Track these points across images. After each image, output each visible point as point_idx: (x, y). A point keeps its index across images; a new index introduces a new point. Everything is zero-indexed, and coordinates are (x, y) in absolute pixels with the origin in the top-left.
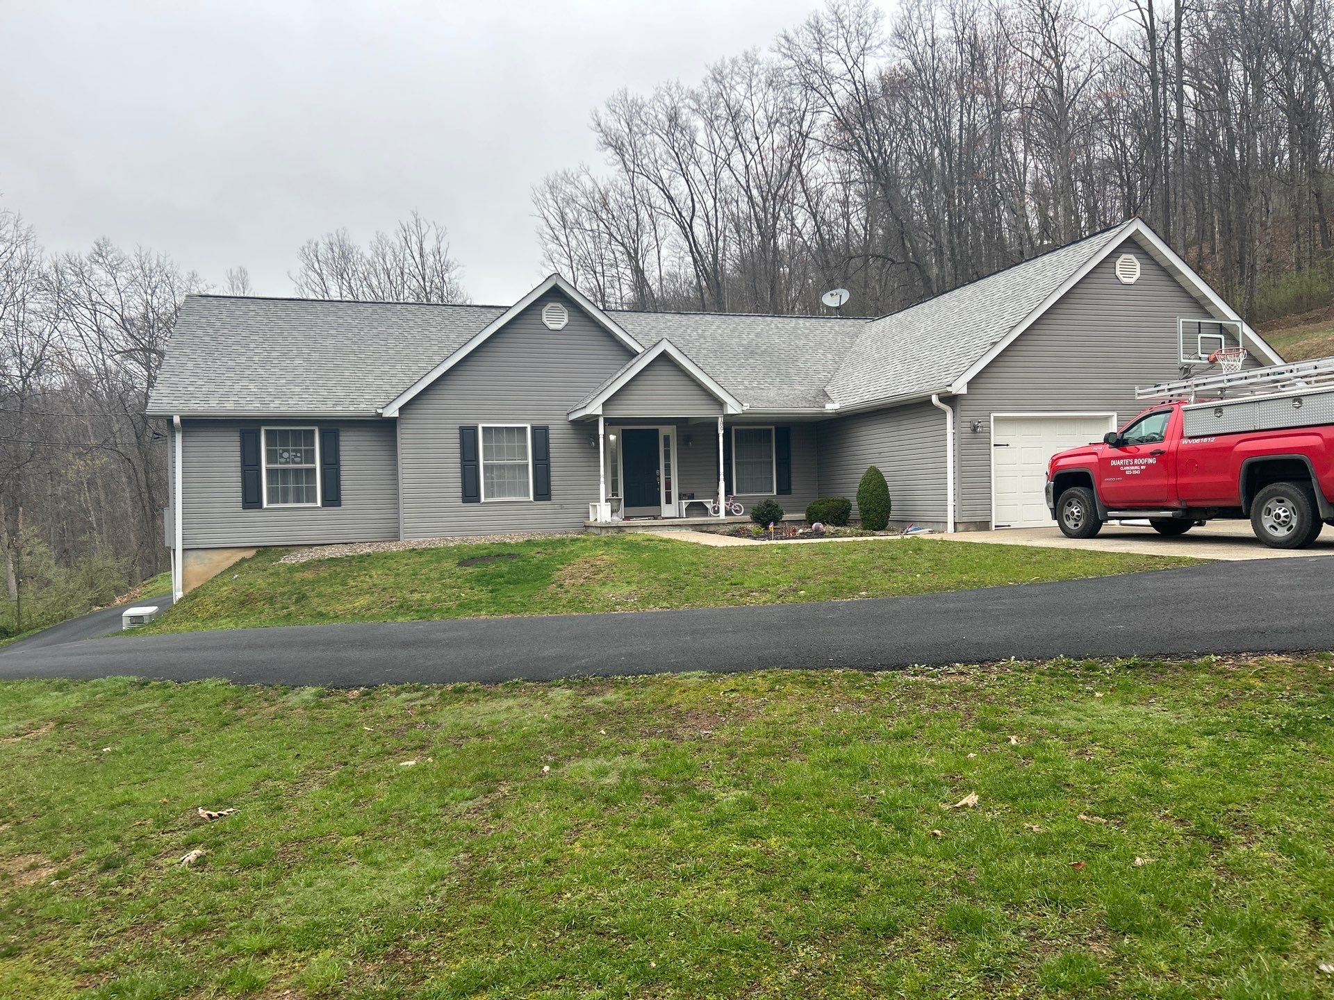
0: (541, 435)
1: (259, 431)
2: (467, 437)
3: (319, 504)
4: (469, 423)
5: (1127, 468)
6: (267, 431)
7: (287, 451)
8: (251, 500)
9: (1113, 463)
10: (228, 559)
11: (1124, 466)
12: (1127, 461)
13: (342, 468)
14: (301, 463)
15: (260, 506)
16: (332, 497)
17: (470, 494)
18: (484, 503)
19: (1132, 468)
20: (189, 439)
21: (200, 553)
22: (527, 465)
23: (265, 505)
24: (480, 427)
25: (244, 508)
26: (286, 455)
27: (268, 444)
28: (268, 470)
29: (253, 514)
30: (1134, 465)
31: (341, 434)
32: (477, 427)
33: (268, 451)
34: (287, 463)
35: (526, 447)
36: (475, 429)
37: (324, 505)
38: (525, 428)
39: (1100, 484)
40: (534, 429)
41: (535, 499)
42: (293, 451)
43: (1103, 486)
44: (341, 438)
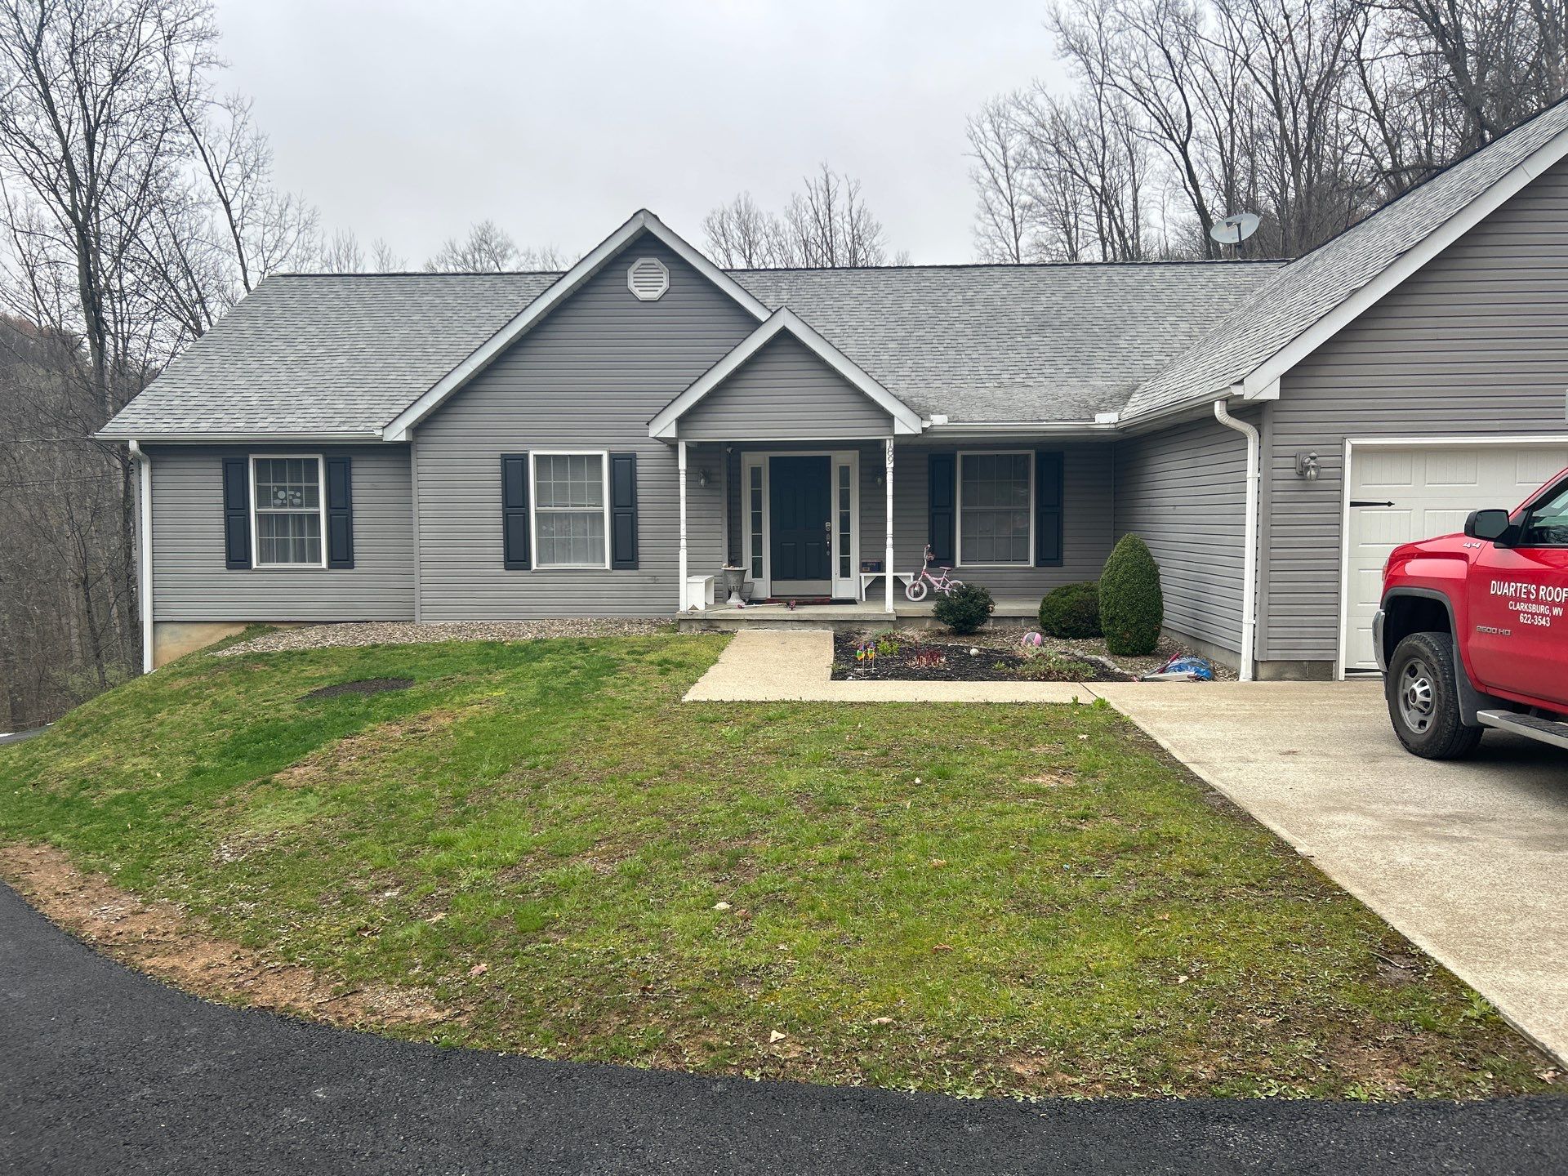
0: (624, 467)
1: (247, 461)
2: (513, 468)
3: (324, 564)
4: (515, 449)
5: (1521, 607)
6: (257, 461)
7: (284, 489)
8: (237, 558)
9: (1497, 588)
10: (210, 636)
11: (1518, 600)
12: (1523, 587)
13: (356, 514)
14: (301, 506)
15: (249, 567)
16: (342, 557)
17: (516, 557)
18: (536, 571)
19: (1534, 608)
20: (158, 472)
21: (177, 628)
22: (602, 515)
23: (254, 566)
24: (532, 454)
25: (229, 567)
26: (281, 495)
27: (258, 479)
28: (259, 516)
29: (239, 575)
30: (1537, 601)
31: (354, 465)
32: (526, 456)
33: (259, 490)
34: (283, 505)
35: (600, 486)
36: (524, 458)
37: (331, 566)
38: (601, 456)
39: (1466, 638)
40: (613, 458)
41: (614, 567)
42: (292, 488)
43: (1473, 642)
44: (354, 471)
